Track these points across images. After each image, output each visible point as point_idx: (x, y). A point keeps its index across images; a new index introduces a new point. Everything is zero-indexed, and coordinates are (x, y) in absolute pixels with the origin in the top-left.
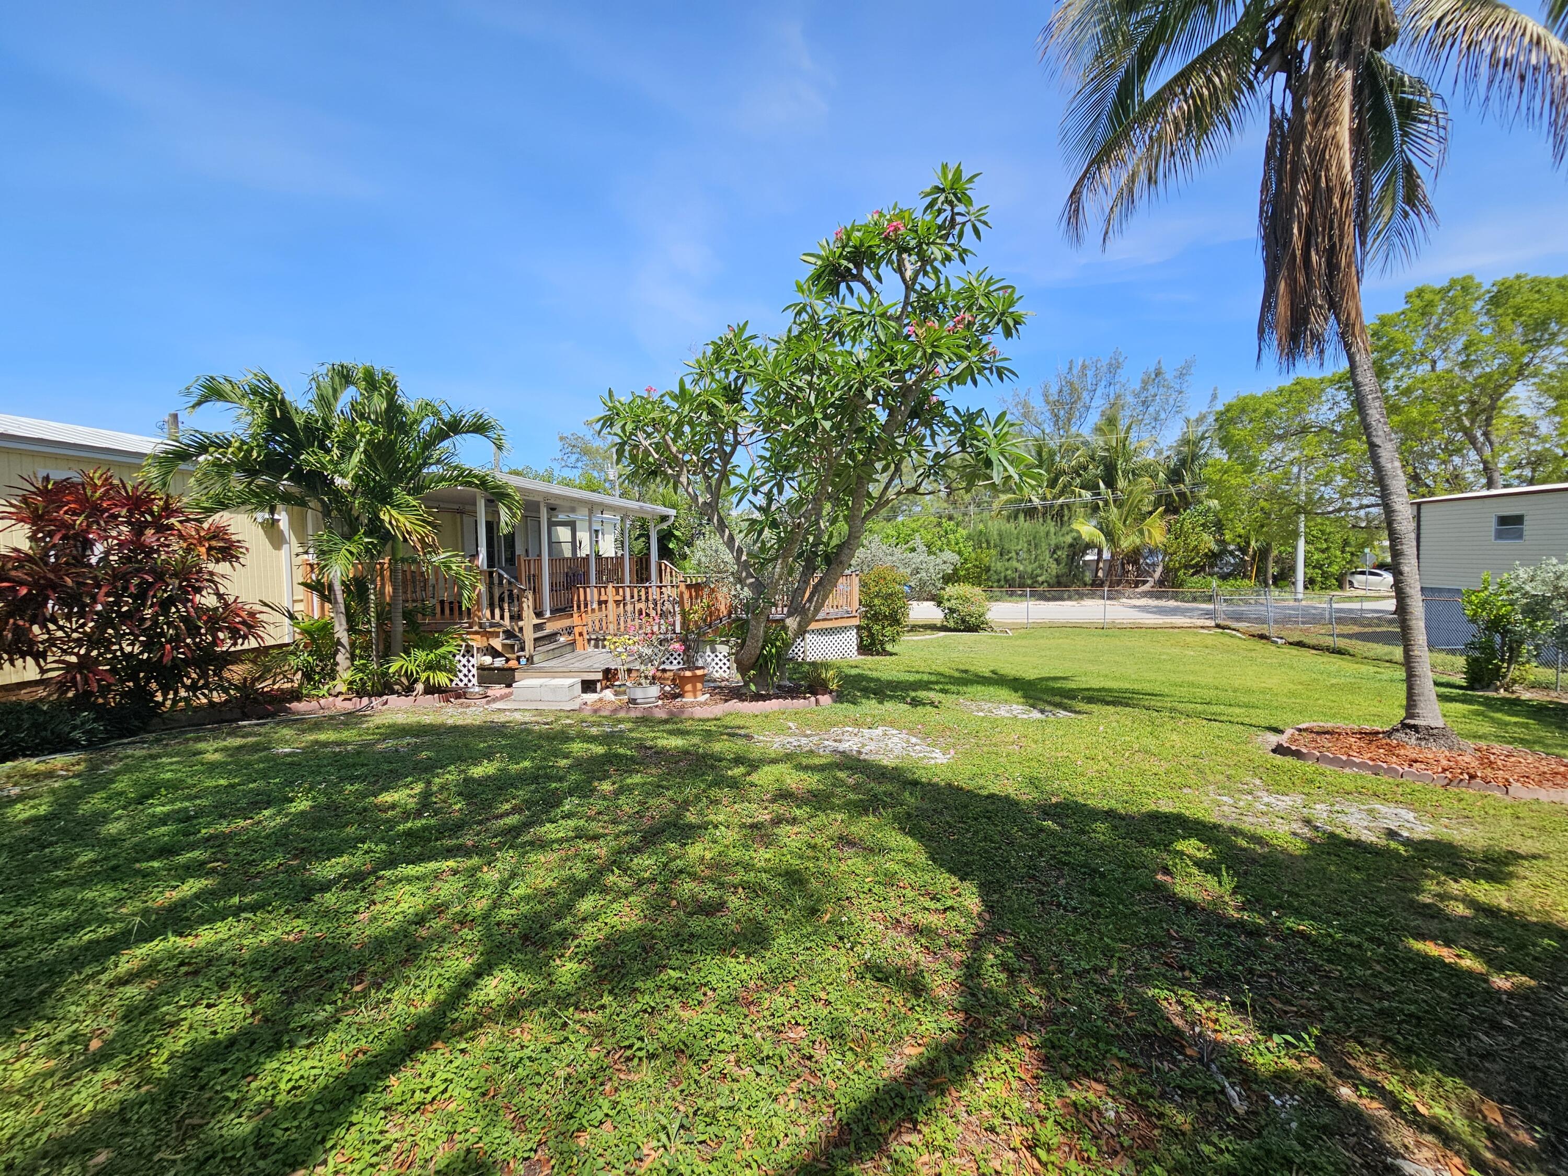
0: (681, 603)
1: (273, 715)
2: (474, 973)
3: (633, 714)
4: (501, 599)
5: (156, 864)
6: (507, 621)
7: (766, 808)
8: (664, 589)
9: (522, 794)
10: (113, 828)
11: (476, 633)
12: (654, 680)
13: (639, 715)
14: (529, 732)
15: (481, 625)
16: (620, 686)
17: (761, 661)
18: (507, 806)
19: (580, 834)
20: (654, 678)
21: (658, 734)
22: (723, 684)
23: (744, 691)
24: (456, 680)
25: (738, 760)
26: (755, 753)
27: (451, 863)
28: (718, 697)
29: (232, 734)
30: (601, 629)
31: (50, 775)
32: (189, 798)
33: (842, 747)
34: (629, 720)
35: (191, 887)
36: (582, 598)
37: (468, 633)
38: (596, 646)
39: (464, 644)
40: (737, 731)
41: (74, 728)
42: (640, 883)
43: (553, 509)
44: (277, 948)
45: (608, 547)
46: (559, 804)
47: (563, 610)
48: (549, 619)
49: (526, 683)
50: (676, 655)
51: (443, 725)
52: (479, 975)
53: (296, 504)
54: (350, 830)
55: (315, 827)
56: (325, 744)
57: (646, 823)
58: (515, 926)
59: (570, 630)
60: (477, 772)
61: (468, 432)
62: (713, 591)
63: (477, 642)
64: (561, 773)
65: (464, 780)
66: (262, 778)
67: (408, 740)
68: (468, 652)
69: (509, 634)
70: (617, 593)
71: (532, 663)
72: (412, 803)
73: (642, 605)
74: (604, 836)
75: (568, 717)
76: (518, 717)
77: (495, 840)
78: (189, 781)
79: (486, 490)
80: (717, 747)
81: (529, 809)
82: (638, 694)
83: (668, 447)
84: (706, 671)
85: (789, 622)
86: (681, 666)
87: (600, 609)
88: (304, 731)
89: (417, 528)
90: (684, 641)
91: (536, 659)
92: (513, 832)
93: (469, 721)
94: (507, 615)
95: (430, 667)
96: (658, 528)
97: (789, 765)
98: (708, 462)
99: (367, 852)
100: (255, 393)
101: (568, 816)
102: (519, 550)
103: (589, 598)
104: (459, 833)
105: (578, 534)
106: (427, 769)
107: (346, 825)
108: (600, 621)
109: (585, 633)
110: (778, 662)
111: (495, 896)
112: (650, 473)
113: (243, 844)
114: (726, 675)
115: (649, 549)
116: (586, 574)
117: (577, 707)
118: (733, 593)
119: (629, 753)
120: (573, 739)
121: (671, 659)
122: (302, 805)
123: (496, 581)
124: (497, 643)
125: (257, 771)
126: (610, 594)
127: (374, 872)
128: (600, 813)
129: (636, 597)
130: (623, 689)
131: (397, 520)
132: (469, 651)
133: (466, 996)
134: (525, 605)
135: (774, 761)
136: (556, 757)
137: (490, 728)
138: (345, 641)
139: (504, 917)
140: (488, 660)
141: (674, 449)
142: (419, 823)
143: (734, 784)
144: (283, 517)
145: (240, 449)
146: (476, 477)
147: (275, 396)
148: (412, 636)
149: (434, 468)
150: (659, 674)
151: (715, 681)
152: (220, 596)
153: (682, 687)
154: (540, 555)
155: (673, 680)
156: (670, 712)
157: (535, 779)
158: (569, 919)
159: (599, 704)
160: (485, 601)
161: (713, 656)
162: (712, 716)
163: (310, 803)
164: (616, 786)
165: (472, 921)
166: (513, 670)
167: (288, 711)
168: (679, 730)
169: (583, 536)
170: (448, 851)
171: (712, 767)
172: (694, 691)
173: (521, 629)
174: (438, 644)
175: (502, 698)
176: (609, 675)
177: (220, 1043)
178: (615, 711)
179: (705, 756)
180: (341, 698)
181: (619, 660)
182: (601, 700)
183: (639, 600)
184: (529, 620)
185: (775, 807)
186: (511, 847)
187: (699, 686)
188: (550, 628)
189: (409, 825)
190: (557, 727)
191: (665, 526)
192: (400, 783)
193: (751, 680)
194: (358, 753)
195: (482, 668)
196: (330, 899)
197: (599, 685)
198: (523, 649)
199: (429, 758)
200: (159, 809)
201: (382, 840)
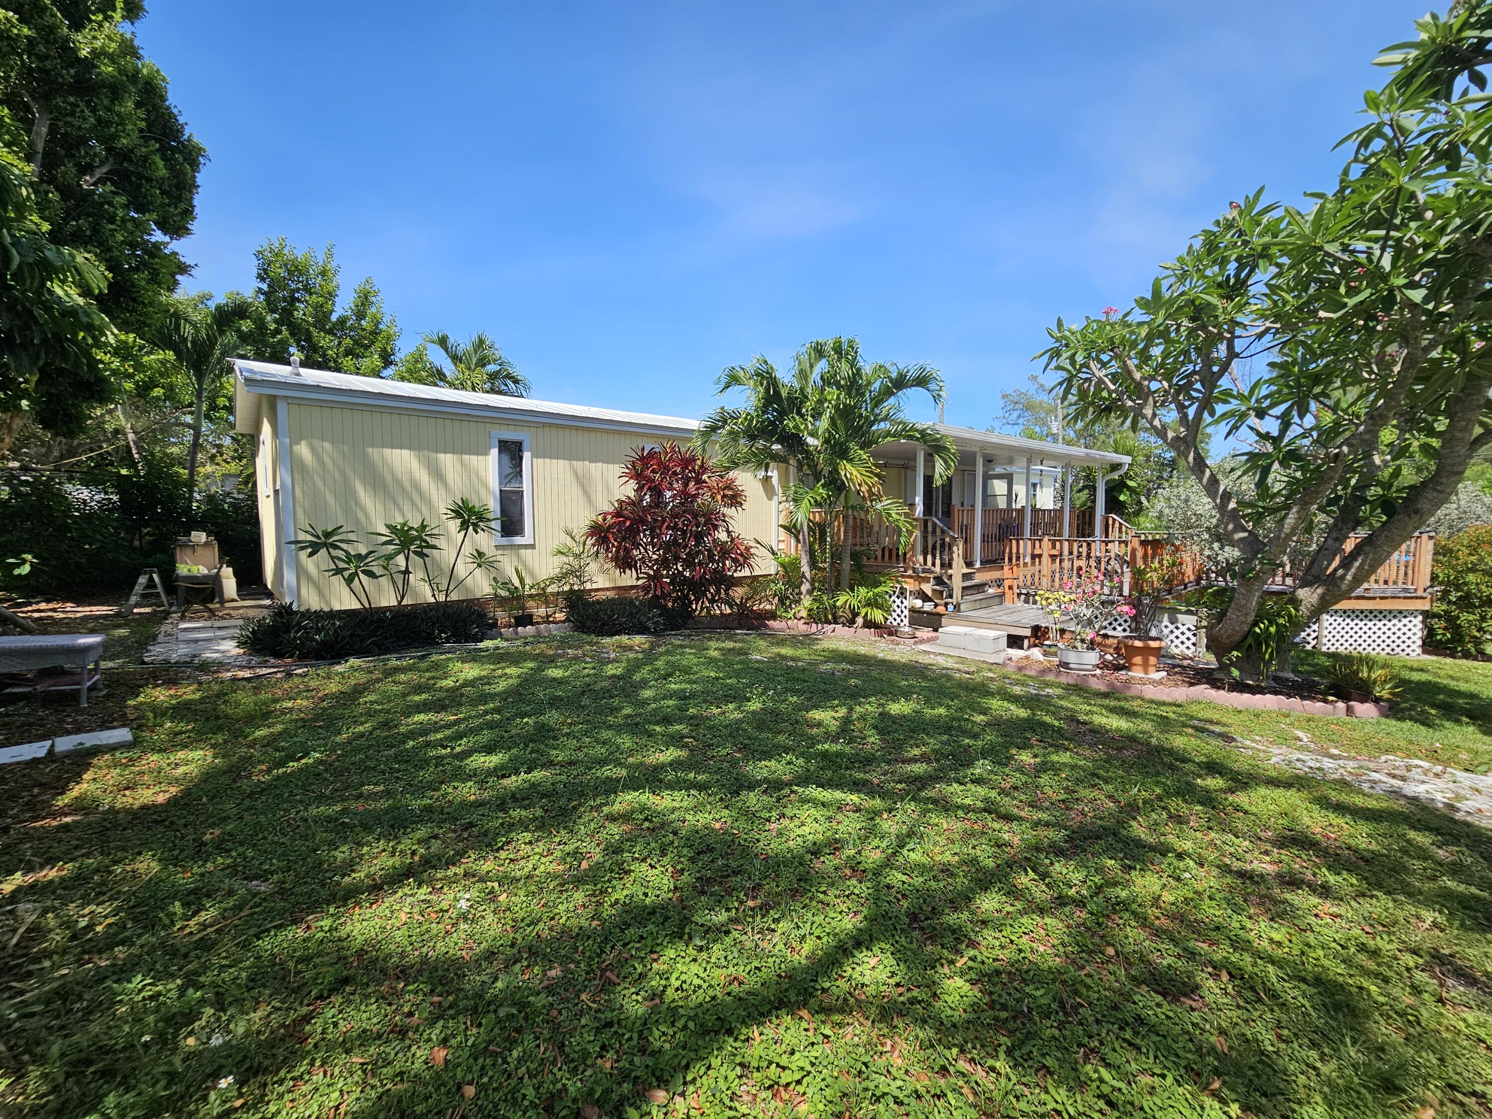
0: (1132, 563)
1: (756, 628)
2: (854, 937)
3: (1063, 680)
4: (934, 548)
5: (658, 729)
6: (937, 568)
7: (1266, 853)
8: (1110, 546)
9: (933, 743)
10: (647, 693)
11: (910, 577)
12: (1092, 645)
13: (1072, 682)
14: (949, 678)
15: (914, 570)
16: (1050, 646)
17: (1250, 640)
18: (916, 752)
19: (990, 808)
20: (1092, 642)
21: (1095, 709)
22: (1186, 663)
23: (1220, 676)
24: (891, 619)
25: (1213, 768)
26: (1241, 763)
27: (854, 798)
28: (1177, 677)
29: (730, 638)
30: (1033, 584)
31: (631, 648)
32: (691, 682)
33: (1412, 789)
34: (1059, 685)
35: (670, 754)
36: (1014, 550)
37: (902, 576)
38: (1027, 601)
39: (899, 586)
40: (1208, 726)
41: (649, 619)
42: (1061, 901)
43: (990, 461)
44: (707, 832)
45: (1046, 499)
46: (970, 764)
47: (994, 562)
48: (979, 570)
49: (951, 629)
50: (1121, 621)
51: (874, 658)
52: (858, 945)
53: (780, 461)
54: (781, 738)
55: (759, 728)
56: (784, 658)
57: (1074, 819)
58: (904, 896)
59: (999, 583)
60: (896, 708)
61: (912, 386)
62: (1177, 549)
63: (910, 585)
64: (976, 729)
65: (880, 714)
66: (736, 677)
67: (844, 665)
68: (902, 594)
69: (939, 581)
70: (1054, 547)
71: (959, 611)
72: (834, 726)
73: (1082, 563)
74: (1019, 819)
75: (990, 670)
76: (941, 661)
77: (899, 786)
78: (695, 669)
79: (925, 442)
80: (1179, 742)
81: (937, 761)
82: (1071, 658)
83: (1129, 373)
84: (1163, 644)
85: (1302, 593)
86: (1127, 634)
87: (1033, 564)
88: (773, 644)
89: (866, 479)
90: (1136, 603)
91: (962, 607)
92: (920, 782)
93: (896, 658)
94: (938, 562)
95: (869, 604)
96: (1107, 478)
97: (1305, 794)
98: (1186, 388)
99: (789, 763)
100: (757, 375)
101: (978, 781)
102: (955, 501)
103: (1021, 551)
104: (868, 768)
105: (1014, 487)
106: (854, 696)
107: (780, 733)
108: (1033, 576)
109: (1015, 588)
110: (1278, 648)
111: (890, 851)
112: (1103, 410)
113: (710, 728)
114: (1189, 653)
115: (1094, 501)
116: (1020, 526)
117: (1001, 661)
118: (1207, 552)
119: (1056, 723)
120: (993, 695)
121: (1115, 624)
122: (755, 706)
123: (930, 529)
124: (928, 588)
125: (734, 671)
126: (1046, 547)
127: (789, 784)
128: (1016, 788)
129: (1075, 553)
130: (1053, 649)
131: (851, 474)
132: (903, 592)
133: (841, 965)
134: (955, 556)
135: (1274, 782)
136: (973, 710)
137: (914, 667)
138: (808, 575)
139: (894, 882)
140: (918, 603)
141: (1138, 376)
142: (835, 748)
143: (1208, 800)
144: (774, 474)
145: (746, 419)
146: (917, 430)
147: (771, 374)
148: (858, 576)
149: (882, 425)
150: (1099, 639)
151: (1173, 657)
152: (729, 532)
153: (1128, 659)
154: (973, 506)
155: (1117, 649)
156: (1111, 685)
157: (948, 729)
158: (965, 916)
159: (1025, 662)
160: (919, 548)
161: (1171, 627)
162: (1171, 701)
163: (760, 705)
164: (1038, 760)
165: (864, 871)
166: (941, 615)
167: (766, 627)
168: (1122, 708)
169: (1020, 489)
170: (854, 783)
171: (1171, 767)
172: (1145, 666)
173: (951, 576)
174: (877, 584)
175: (929, 640)
176: (1039, 633)
177: (646, 907)
178: (1043, 672)
179: (1159, 750)
180: (802, 621)
181: (1051, 618)
182: (1027, 657)
183: (1079, 556)
184: (959, 568)
185: (1285, 855)
186: (913, 799)
187: (1153, 660)
188: (978, 579)
189: (826, 746)
190: (978, 678)
191: (1115, 476)
192: (828, 704)
193: (1232, 664)
194: (804, 670)
195: (913, 610)
196: (752, 799)
197: (1026, 642)
198: (951, 596)
199: (856, 686)
200: (673, 686)
201: (802, 755)
